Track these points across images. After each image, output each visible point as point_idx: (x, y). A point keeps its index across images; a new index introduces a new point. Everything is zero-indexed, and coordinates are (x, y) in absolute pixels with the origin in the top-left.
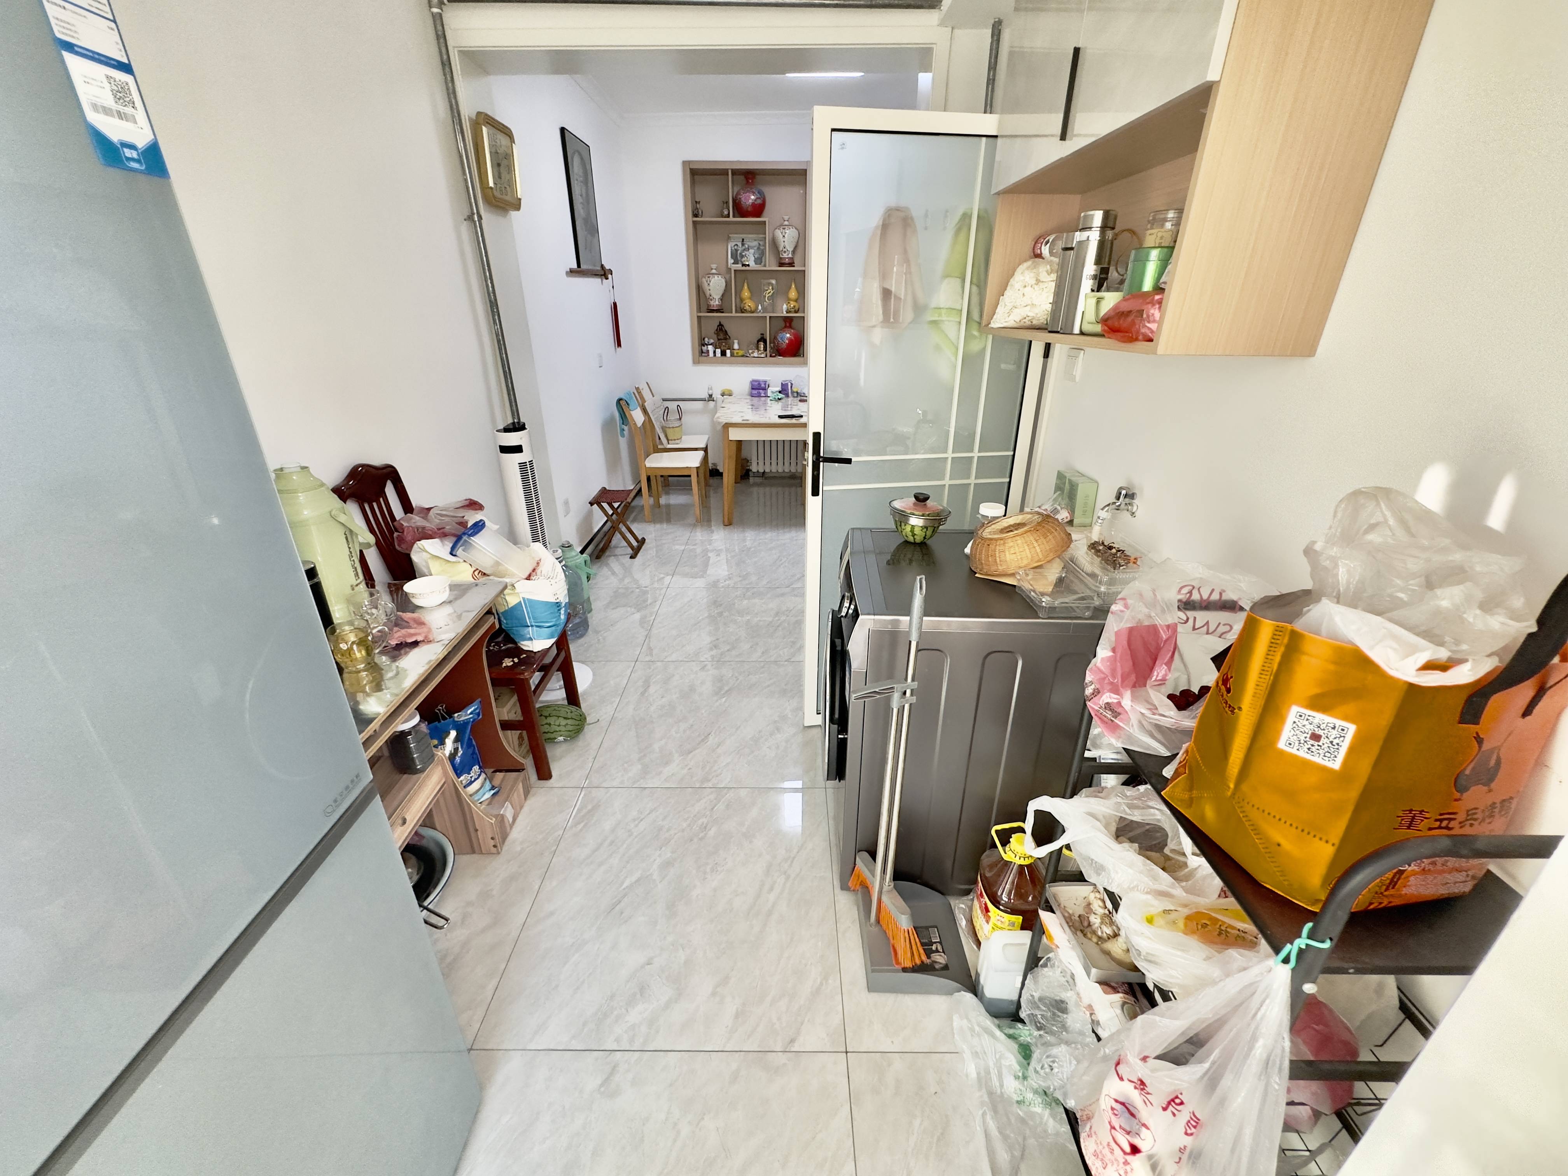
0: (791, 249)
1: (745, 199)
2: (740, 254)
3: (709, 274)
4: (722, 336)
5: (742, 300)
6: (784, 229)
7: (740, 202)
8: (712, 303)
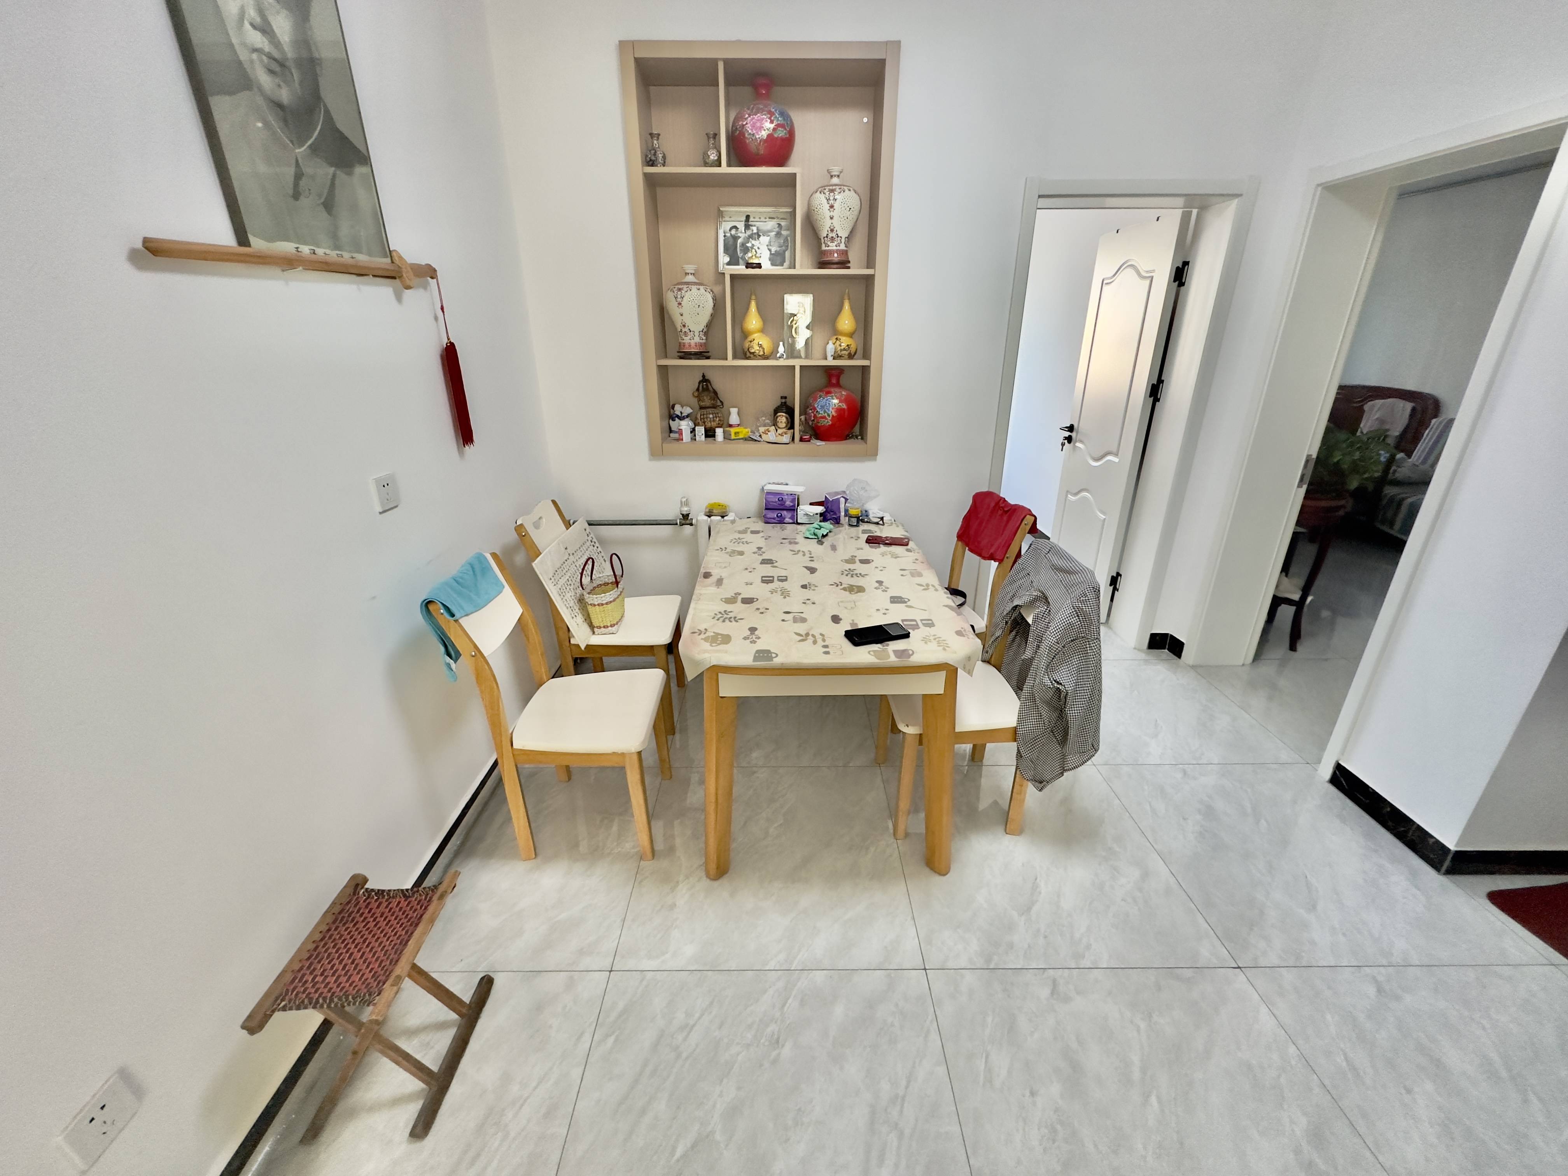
0: (844, 234)
1: (753, 126)
2: (743, 245)
3: (680, 285)
4: (707, 402)
5: (745, 335)
6: (832, 191)
7: (742, 134)
8: (686, 340)
